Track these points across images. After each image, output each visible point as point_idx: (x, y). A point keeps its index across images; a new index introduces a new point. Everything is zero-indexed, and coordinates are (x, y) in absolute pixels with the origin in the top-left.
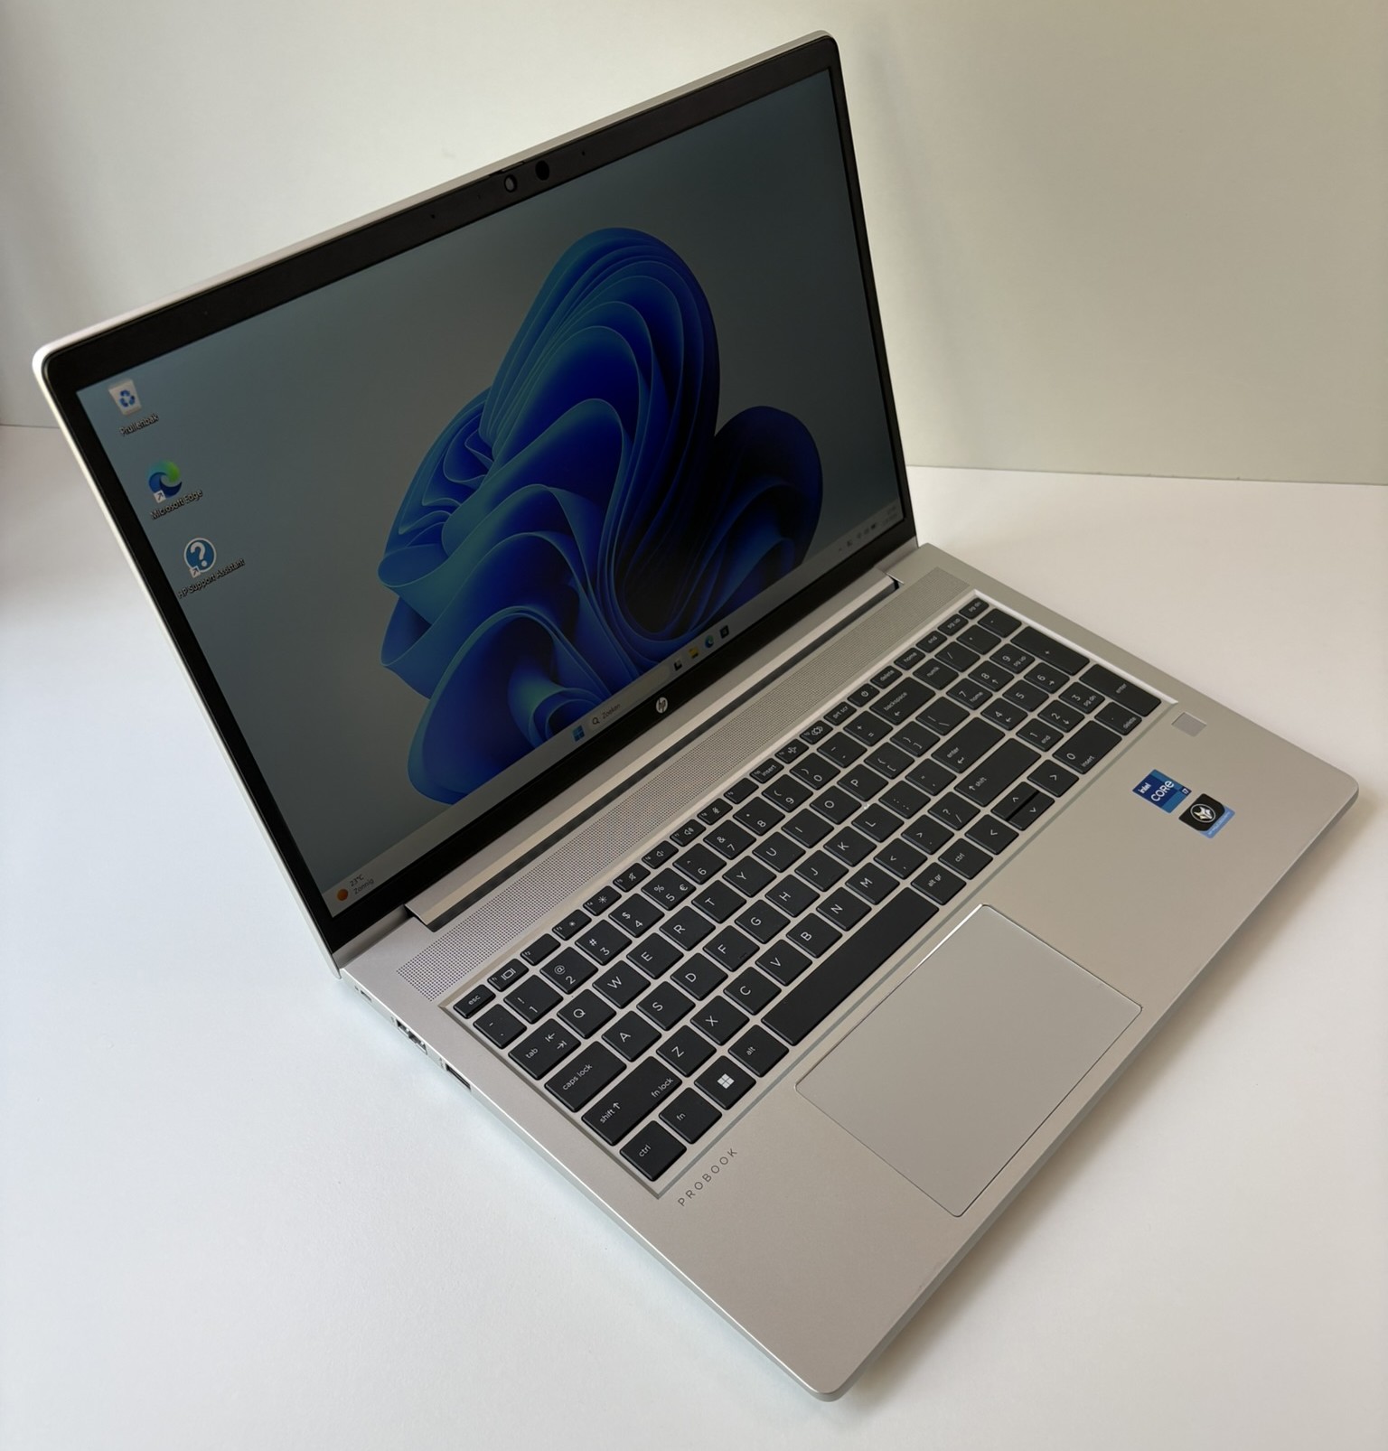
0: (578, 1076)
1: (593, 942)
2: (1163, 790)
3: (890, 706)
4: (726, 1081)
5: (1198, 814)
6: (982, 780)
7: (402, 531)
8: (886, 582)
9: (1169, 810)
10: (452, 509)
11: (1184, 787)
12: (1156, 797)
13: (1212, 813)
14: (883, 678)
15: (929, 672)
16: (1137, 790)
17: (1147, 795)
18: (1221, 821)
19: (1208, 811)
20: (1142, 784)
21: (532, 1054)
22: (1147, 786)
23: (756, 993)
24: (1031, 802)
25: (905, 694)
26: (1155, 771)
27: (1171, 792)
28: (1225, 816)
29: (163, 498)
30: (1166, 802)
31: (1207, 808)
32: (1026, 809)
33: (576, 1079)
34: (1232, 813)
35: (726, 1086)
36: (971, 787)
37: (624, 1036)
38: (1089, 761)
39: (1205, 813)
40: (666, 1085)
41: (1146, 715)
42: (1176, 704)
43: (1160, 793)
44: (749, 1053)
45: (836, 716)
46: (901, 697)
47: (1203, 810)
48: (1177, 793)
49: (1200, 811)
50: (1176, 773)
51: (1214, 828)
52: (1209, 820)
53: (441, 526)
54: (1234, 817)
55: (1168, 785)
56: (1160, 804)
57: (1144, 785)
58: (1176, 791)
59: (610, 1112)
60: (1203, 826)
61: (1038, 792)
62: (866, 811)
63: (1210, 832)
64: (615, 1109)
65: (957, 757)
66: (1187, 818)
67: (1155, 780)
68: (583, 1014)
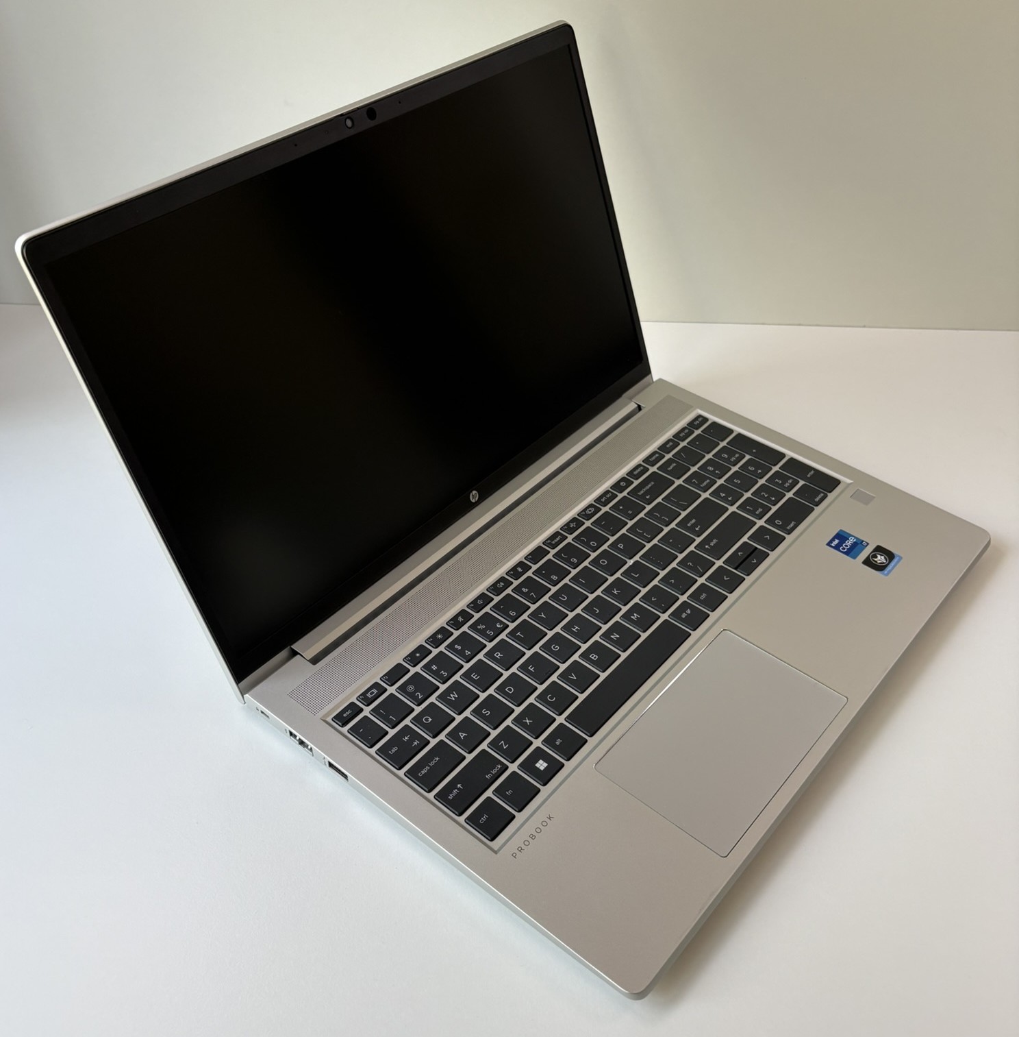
0: (429, 766)
1: (434, 667)
2: (849, 543)
3: (642, 492)
4: (541, 765)
5: (876, 560)
6: (715, 541)
8: (632, 406)
9: (854, 557)
11: (863, 541)
12: (844, 549)
13: (885, 558)
14: (636, 473)
15: (670, 467)
16: (829, 544)
17: (837, 548)
18: (893, 564)
19: (883, 557)
20: (833, 540)
21: (393, 751)
22: (836, 541)
23: (559, 699)
24: (753, 555)
25: (653, 482)
26: (841, 531)
27: (854, 545)
28: (895, 560)
30: (852, 551)
31: (882, 555)
32: (749, 560)
33: (428, 768)
34: (901, 558)
35: (542, 768)
36: (707, 547)
37: (462, 735)
38: (792, 525)
39: (880, 559)
40: (496, 770)
41: (830, 492)
42: (851, 483)
43: (847, 546)
44: (558, 743)
45: (603, 500)
46: (650, 486)
47: (879, 556)
48: (858, 546)
49: (876, 557)
50: (856, 531)
51: (889, 568)
52: (884, 563)
54: (902, 561)
55: (853, 540)
56: (847, 553)
57: (834, 541)
58: (858, 544)
59: (455, 791)
60: (880, 568)
61: (756, 548)
62: (631, 566)
63: (886, 571)
64: (459, 789)
65: (694, 525)
66: (867, 562)
67: (841, 537)
68: (430, 720)
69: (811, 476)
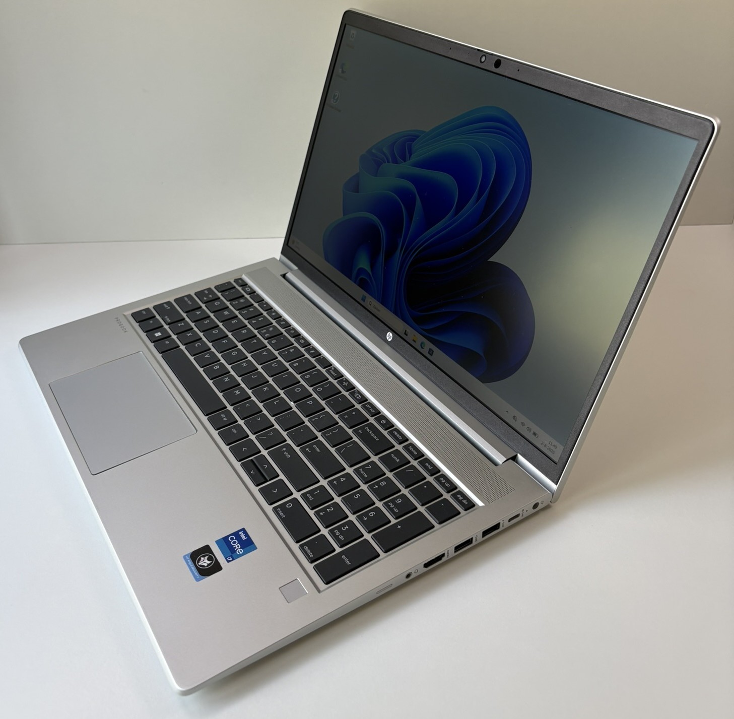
2: (237, 546)
5: (207, 557)
6: (290, 457)
7: (374, 151)
8: (500, 459)
9: (217, 542)
10: (389, 162)
11: (233, 560)
12: (232, 539)
13: (204, 566)
15: (395, 456)
16: (243, 530)
17: (236, 534)
18: (194, 569)
19: (206, 565)
22: (244, 537)
25: (377, 439)
26: (256, 549)
27: (233, 550)
28: (197, 574)
29: (340, 72)
30: (225, 543)
31: (208, 565)
34: (198, 580)
36: (285, 449)
38: (282, 514)
41: (315, 568)
43: (234, 543)
46: (375, 437)
47: (209, 562)
48: (231, 554)
49: (208, 559)
51: (191, 563)
52: (198, 563)
53: (382, 164)
54: (194, 580)
55: (239, 551)
56: (225, 539)
57: (246, 536)
58: (232, 554)
60: (195, 556)
61: (268, 481)
62: (288, 403)
63: (188, 558)
65: (313, 449)
66: (206, 550)
67: (248, 544)
69: (343, 560)
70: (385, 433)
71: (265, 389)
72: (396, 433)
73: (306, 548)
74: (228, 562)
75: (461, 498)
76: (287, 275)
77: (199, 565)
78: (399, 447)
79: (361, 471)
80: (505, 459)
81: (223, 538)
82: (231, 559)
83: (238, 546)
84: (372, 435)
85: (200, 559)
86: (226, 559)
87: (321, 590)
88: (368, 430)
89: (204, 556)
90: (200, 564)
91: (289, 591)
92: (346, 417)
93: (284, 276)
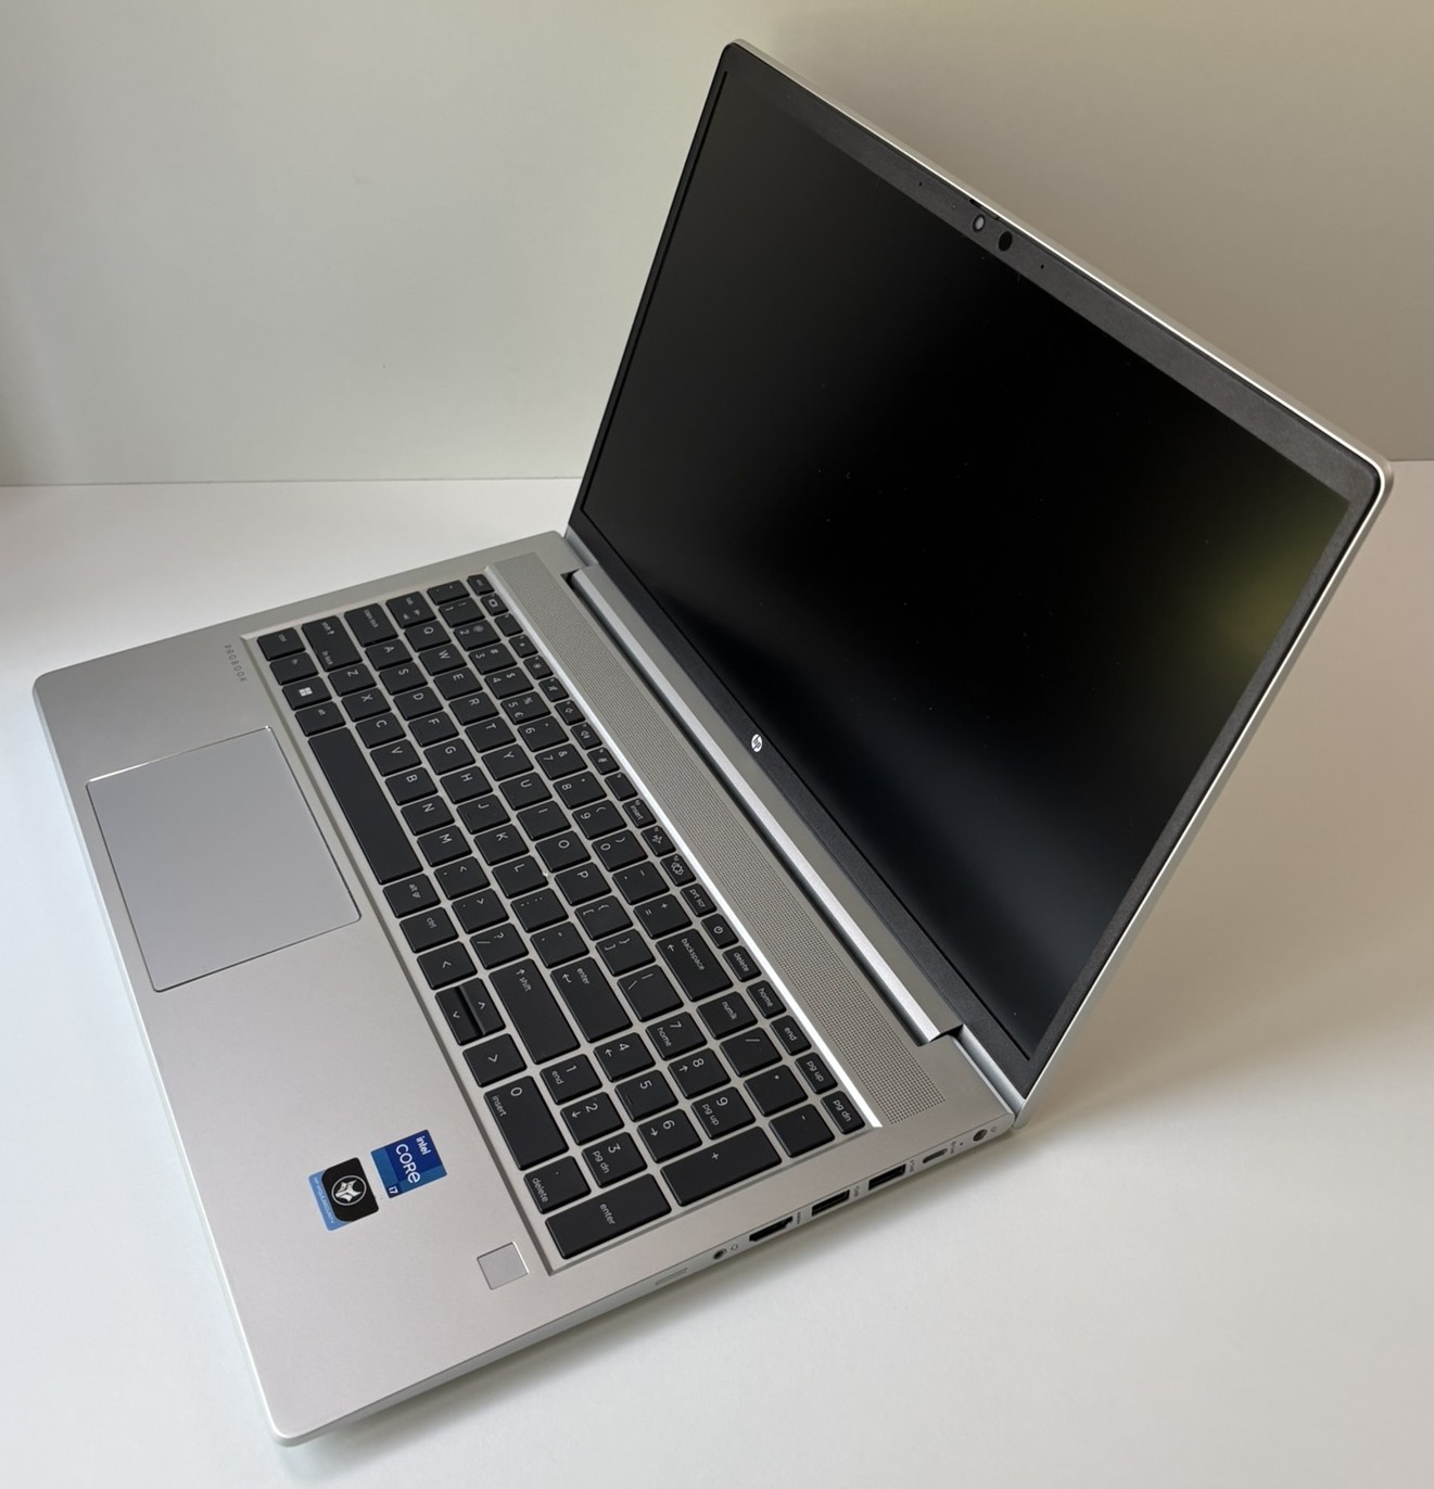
2: (410, 1166)
3: (690, 948)
5: (352, 1183)
8: (929, 1031)
9: (375, 1154)
11: (400, 1192)
12: (403, 1150)
15: (730, 1006)
16: (425, 1134)
17: (411, 1141)
18: (326, 1204)
19: (349, 1198)
20: (430, 1145)
22: (424, 1150)
25: (702, 968)
26: (445, 1175)
27: (401, 1174)
28: (331, 1214)
31: (354, 1199)
34: (331, 1228)
38: (500, 1108)
39: (347, 1192)
41: (548, 1224)
43: (406, 1158)
46: (697, 962)
47: (355, 1194)
48: (397, 1182)
49: (355, 1188)
51: (322, 1191)
52: (335, 1193)
54: (324, 1226)
55: (413, 1175)
56: (390, 1149)
57: (428, 1147)
58: (400, 1180)
60: (331, 1179)
61: (483, 1036)
62: (541, 871)
63: (318, 1181)
66: (352, 1168)
67: (431, 1165)
69: (602, 1214)
70: (719, 954)
71: (501, 836)
72: (738, 957)
73: (537, 1183)
74: (391, 1196)
75: (840, 1107)
76: (575, 575)
77: (337, 1199)
78: (740, 988)
79: (661, 1033)
80: (938, 1033)
81: (386, 1147)
82: (396, 1191)
83: (412, 1167)
84: (693, 956)
85: (339, 1187)
86: (387, 1190)
87: (554, 1268)
88: (687, 945)
89: (347, 1181)
90: (338, 1195)
91: (494, 1266)
92: (648, 912)
93: (569, 578)
